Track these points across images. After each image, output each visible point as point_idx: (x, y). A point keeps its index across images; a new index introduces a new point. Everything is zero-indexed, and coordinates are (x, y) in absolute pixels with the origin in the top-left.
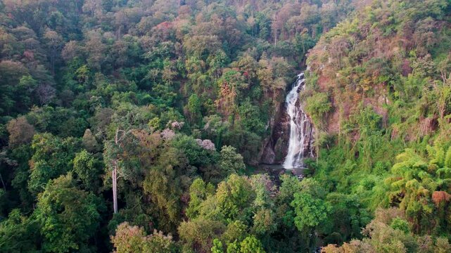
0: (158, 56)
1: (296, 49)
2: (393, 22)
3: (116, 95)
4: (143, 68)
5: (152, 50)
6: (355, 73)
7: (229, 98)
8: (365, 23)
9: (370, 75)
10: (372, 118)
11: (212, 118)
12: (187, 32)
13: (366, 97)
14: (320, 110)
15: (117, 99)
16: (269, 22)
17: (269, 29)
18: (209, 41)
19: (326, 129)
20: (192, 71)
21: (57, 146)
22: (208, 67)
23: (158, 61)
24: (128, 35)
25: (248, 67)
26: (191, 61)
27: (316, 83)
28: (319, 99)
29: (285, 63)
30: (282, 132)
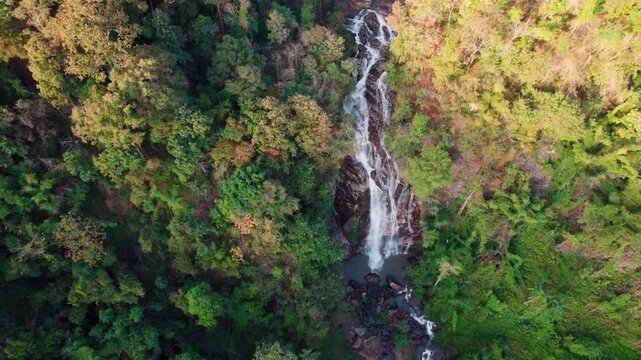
30: (356, 206)
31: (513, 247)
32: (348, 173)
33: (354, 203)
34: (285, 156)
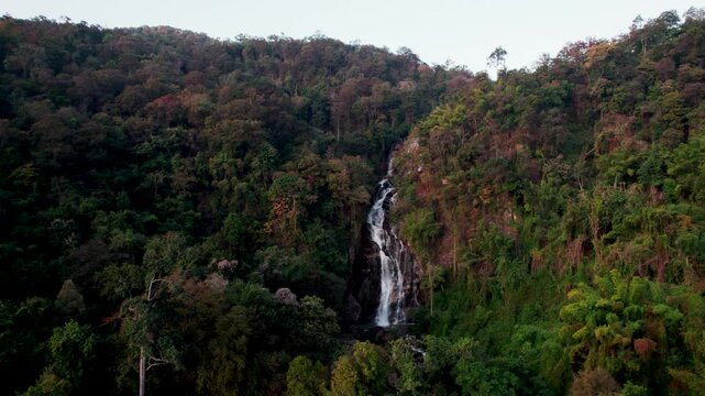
0: (159, 149)
1: (372, 144)
2: (511, 111)
3: (101, 216)
4: (135, 170)
5: (150, 141)
6: (469, 179)
7: (287, 220)
8: (476, 110)
9: (490, 182)
10: (502, 243)
11: (271, 251)
12: (208, 114)
13: (487, 213)
14: (426, 234)
15: (103, 224)
16: (326, 103)
17: (328, 113)
18: (248, 129)
19: (435, 261)
20: (221, 176)
21: (7, 318)
22: (247, 169)
23: (161, 158)
24: (104, 115)
25: (314, 170)
26: (219, 160)
27: (414, 194)
28: (422, 217)
29: (364, 165)
30: (369, 270)
33: (366, 267)
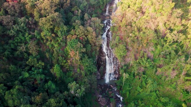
30: (102, 63)
31: (144, 73)
32: (101, 54)
33: (102, 62)
34: (84, 39)
